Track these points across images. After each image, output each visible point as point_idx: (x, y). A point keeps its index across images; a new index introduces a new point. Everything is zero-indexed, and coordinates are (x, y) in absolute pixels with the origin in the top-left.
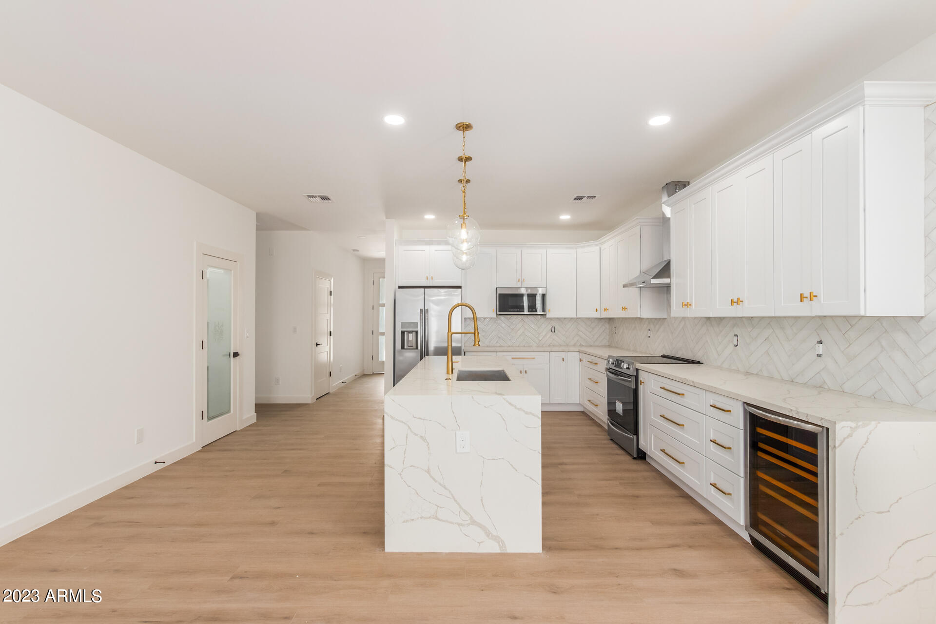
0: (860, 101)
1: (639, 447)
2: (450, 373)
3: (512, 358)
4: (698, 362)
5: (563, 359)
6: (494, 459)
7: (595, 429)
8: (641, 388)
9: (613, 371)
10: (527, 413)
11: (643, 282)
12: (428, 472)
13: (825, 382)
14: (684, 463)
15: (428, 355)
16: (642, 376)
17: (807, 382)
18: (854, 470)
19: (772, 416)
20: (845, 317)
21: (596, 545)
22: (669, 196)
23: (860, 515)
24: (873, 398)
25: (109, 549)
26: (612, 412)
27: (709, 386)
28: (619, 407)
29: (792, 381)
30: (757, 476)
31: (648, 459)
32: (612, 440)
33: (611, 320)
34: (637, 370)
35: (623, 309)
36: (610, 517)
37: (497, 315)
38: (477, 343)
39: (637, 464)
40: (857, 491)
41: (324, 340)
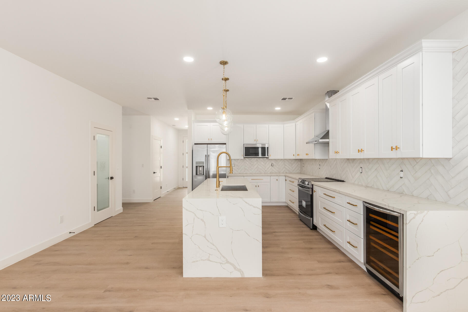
0: (420, 49)
1: (314, 223)
2: (218, 187)
3: (252, 179)
4: (343, 181)
5: (277, 180)
6: (238, 230)
7: (293, 215)
8: (314, 194)
9: (301, 186)
10: (254, 207)
11: (316, 141)
12: (205, 237)
13: (404, 191)
14: (335, 232)
15: (209, 178)
16: (315, 188)
17: (395, 191)
18: (416, 235)
19: (377, 208)
20: (414, 158)
21: (290, 273)
22: (329, 97)
23: (419, 258)
24: (427, 198)
25: (43, 277)
26: (300, 206)
27: (347, 193)
28: (304, 204)
29: (388, 190)
30: (370, 238)
31: (318, 230)
32: (300, 220)
33: (301, 160)
34: (313, 185)
35: (307, 154)
36: (298, 259)
37: (244, 157)
38: (231, 172)
39: (312, 232)
40: (417, 246)
41: (158, 170)
